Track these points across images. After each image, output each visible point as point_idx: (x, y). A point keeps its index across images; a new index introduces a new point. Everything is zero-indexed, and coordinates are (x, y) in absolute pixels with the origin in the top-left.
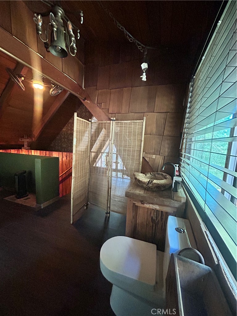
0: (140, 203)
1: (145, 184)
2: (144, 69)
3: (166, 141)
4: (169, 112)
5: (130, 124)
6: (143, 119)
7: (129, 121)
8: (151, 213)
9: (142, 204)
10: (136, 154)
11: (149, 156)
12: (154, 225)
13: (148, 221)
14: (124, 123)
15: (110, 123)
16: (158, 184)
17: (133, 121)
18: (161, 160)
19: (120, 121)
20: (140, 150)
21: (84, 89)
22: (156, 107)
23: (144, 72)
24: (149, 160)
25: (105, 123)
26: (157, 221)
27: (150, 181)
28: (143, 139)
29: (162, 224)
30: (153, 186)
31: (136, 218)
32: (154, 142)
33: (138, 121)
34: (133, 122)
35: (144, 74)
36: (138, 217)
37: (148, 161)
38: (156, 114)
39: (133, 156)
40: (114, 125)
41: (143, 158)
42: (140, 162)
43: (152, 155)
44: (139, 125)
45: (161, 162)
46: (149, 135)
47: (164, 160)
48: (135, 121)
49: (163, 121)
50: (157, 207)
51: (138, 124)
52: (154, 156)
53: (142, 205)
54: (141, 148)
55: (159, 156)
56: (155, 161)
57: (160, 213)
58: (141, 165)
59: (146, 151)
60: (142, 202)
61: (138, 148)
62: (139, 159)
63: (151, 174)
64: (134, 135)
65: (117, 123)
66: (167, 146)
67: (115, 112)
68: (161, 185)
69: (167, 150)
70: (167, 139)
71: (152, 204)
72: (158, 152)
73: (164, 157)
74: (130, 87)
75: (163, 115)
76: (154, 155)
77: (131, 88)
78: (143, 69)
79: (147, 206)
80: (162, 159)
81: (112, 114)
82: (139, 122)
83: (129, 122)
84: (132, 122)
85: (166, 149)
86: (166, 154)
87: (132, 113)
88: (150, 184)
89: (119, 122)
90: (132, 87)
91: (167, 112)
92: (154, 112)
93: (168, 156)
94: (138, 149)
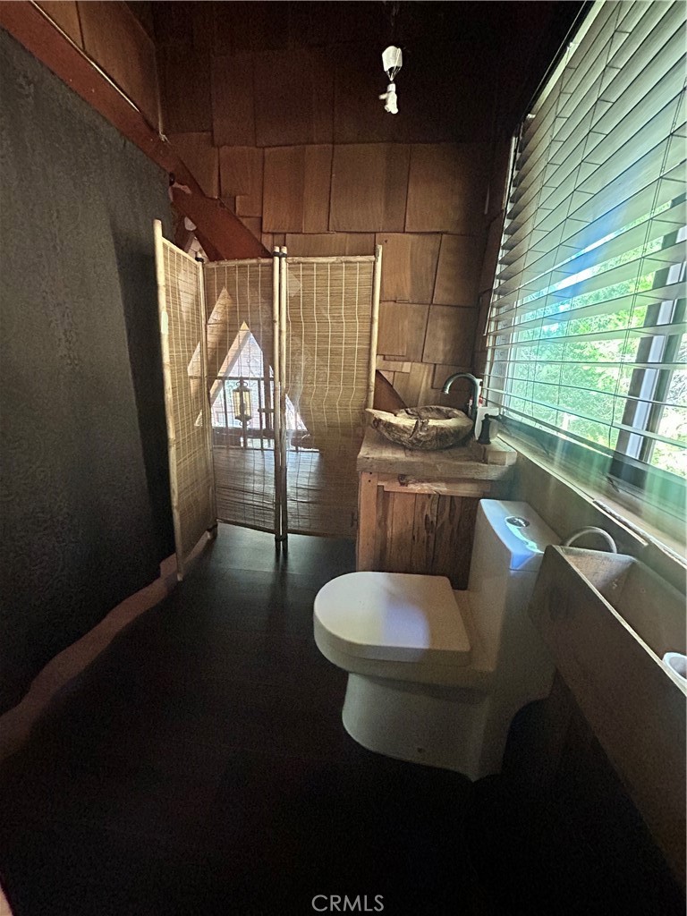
0: (398, 483)
1: (406, 432)
2: (391, 69)
3: (440, 322)
4: (446, 233)
5: (334, 267)
6: (374, 253)
7: (333, 259)
8: (423, 507)
9: (402, 484)
10: (356, 362)
11: (393, 365)
12: (432, 536)
13: (416, 529)
14: (317, 263)
15: (272, 265)
16: (442, 428)
17: (343, 258)
18: (425, 377)
19: (302, 259)
20: (370, 349)
21: (163, 137)
22: (410, 214)
23: (391, 79)
24: (392, 378)
25: (252, 265)
26: (439, 526)
27: (420, 424)
28: (376, 316)
29: (453, 530)
30: (427, 435)
31: (386, 525)
32: (407, 325)
33: (359, 258)
34: (346, 262)
35: (392, 87)
36: (389, 522)
37: (390, 381)
38: (411, 236)
39: (349, 367)
40: (284, 271)
41: (377, 371)
42: (368, 386)
43: (401, 363)
44: (364, 271)
45: (427, 383)
46: (392, 303)
47: (434, 375)
48: (352, 259)
49: (429, 260)
50: (442, 488)
51: (360, 268)
52: (407, 367)
53: (403, 489)
54: (370, 344)
55: (419, 365)
56: (408, 380)
57: (448, 503)
58: (373, 393)
59: (386, 353)
60: (403, 479)
61: (363, 344)
62: (368, 378)
63: (407, 412)
64: (349, 303)
65: (294, 263)
66: (441, 334)
67: (285, 231)
68: (450, 432)
69: (441, 347)
70: (443, 316)
71: (429, 480)
72: (417, 356)
73: (432, 367)
74: (329, 143)
75: (431, 243)
76: (406, 361)
77: (331, 146)
78: (386, 68)
79: (415, 488)
80: (429, 372)
81: (273, 234)
82: (365, 262)
83: (333, 263)
84: (342, 263)
85: (439, 346)
86: (440, 358)
87: (339, 235)
88: (421, 430)
89: (299, 263)
90: (333, 143)
91: (442, 233)
92: (404, 232)
93: (444, 364)
94: (361, 346)
